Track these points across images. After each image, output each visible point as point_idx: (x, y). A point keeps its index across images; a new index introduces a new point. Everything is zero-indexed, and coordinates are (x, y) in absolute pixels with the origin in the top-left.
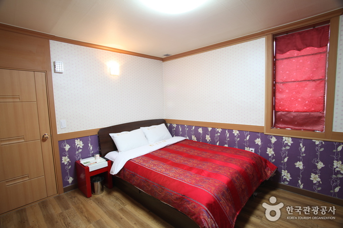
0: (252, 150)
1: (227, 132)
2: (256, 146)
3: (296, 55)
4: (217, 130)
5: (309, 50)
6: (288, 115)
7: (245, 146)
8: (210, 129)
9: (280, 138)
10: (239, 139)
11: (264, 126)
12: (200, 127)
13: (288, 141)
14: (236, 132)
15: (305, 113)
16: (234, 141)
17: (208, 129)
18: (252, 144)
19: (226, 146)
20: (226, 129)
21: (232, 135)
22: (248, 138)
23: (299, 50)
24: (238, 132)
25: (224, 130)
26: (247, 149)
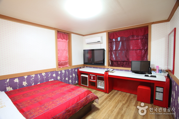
0: (53, 80)
1: (38, 75)
2: (53, 78)
3: (61, 41)
4: (32, 76)
5: (64, 40)
6: (60, 62)
7: (49, 79)
8: (26, 77)
9: (61, 71)
10: (45, 77)
11: (56, 68)
12: (16, 78)
13: (63, 71)
14: (44, 74)
15: (64, 61)
16: (43, 79)
17: (24, 78)
18: (52, 77)
19: (39, 83)
20: (38, 74)
21: (42, 76)
22: (50, 75)
23: (62, 39)
24: (45, 74)
25: (36, 75)
26: (50, 80)
